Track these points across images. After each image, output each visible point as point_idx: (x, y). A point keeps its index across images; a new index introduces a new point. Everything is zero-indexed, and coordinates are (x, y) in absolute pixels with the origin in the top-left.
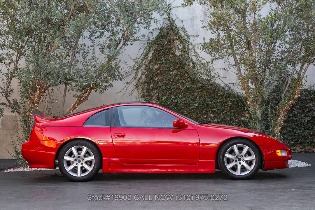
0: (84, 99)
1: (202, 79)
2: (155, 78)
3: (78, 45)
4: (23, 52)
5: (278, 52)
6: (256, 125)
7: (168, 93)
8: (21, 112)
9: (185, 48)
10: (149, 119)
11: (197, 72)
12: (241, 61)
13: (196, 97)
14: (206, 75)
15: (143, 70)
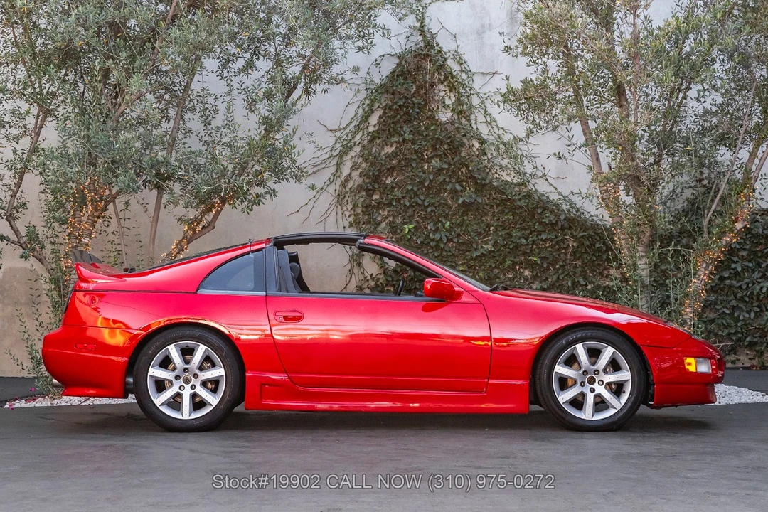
0: (204, 227)
1: (503, 181)
2: (384, 179)
3: (190, 92)
4: (52, 107)
5: (695, 115)
6: (636, 296)
7: (418, 217)
8: (47, 259)
9: (460, 105)
10: (368, 280)
11: (491, 163)
12: (598, 136)
13: (487, 227)
14: (512, 173)
15: (356, 159)
